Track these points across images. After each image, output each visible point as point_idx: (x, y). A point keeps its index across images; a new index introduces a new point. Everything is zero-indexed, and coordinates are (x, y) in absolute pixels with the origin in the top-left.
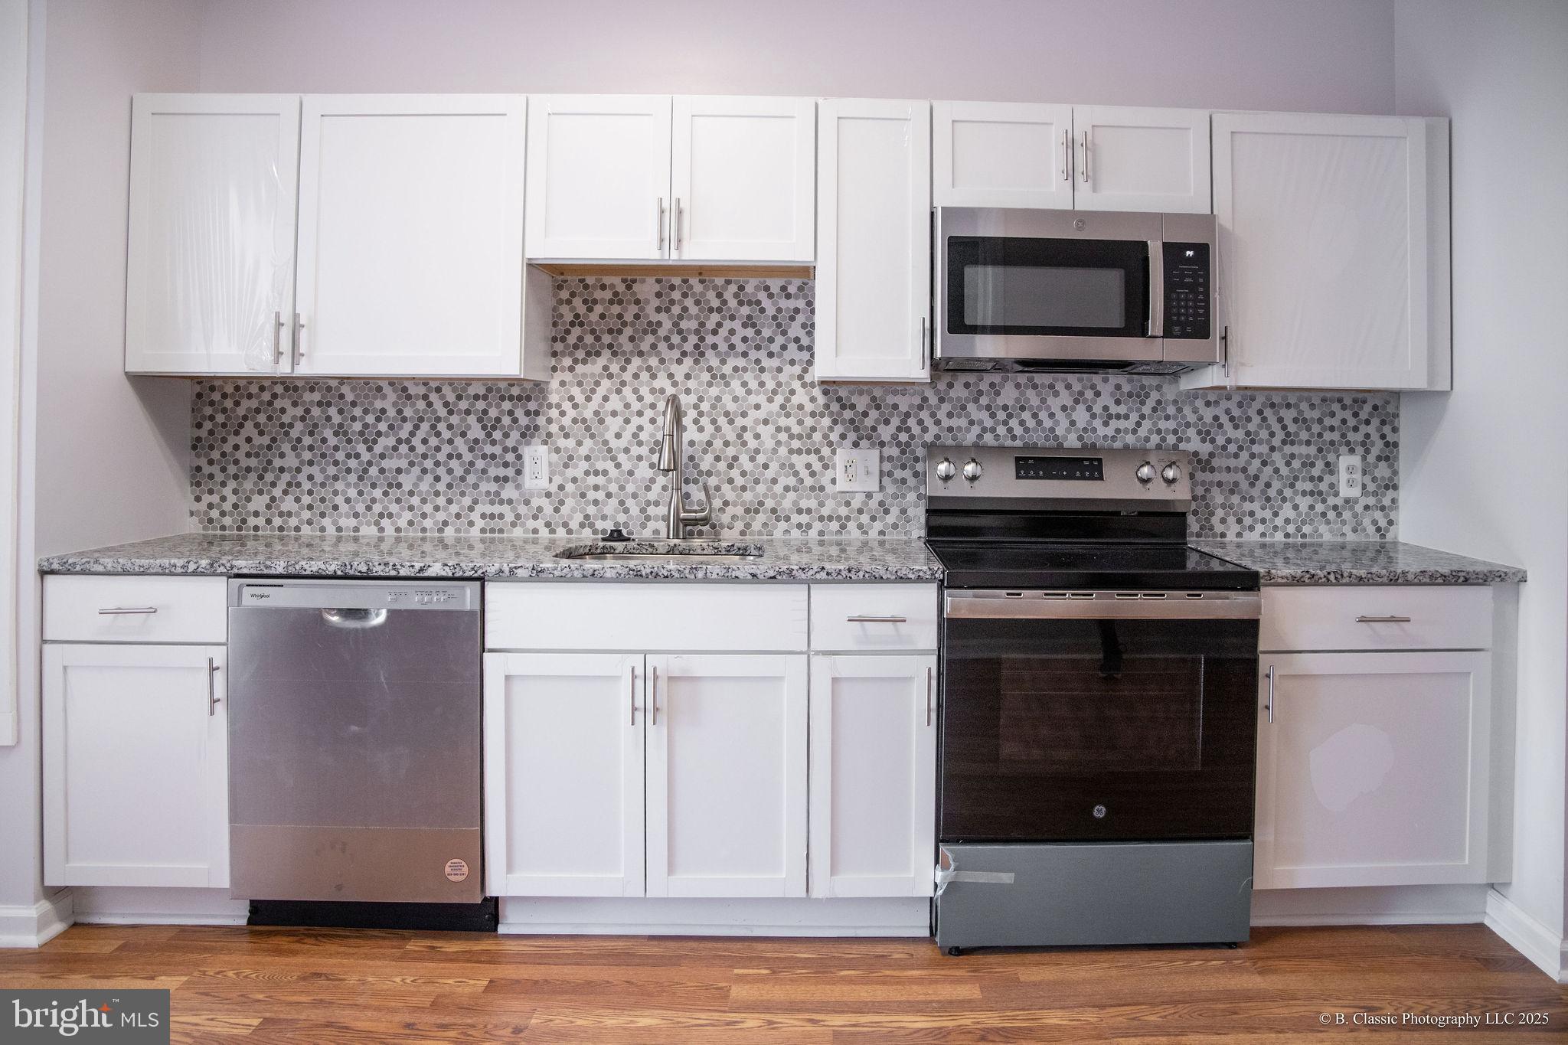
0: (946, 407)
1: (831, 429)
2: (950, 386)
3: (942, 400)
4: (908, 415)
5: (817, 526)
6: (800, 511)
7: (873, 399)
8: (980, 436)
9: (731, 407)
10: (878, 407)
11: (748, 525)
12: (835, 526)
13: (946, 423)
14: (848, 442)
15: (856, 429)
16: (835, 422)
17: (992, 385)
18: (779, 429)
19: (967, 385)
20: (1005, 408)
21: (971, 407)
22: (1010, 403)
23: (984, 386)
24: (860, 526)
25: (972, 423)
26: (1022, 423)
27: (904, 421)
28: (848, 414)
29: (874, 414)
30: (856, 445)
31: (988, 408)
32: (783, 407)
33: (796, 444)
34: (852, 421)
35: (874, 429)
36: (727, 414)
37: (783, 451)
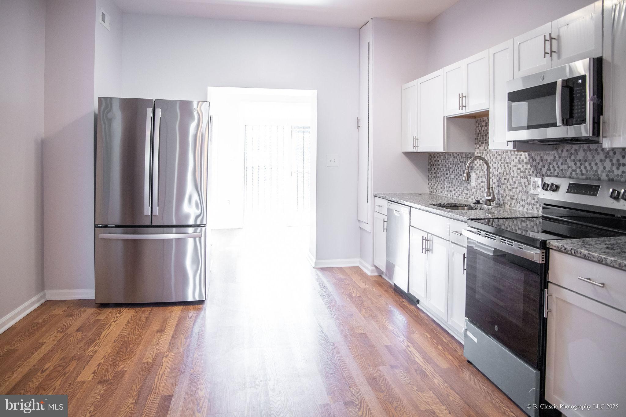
0: (561, 161)
1: (530, 169)
2: (562, 151)
3: (560, 157)
4: (550, 164)
5: (526, 206)
6: (522, 200)
7: (541, 157)
8: (571, 173)
9: (508, 160)
10: (542, 161)
11: (511, 204)
12: (530, 207)
13: (561, 167)
14: (534, 174)
15: (536, 169)
16: (531, 166)
17: (576, 150)
18: (518, 169)
19: (567, 151)
20: (580, 160)
21: (568, 160)
22: (581, 158)
23: (573, 151)
24: (537, 208)
25: (569, 167)
26: (585, 168)
27: (549, 166)
28: (534, 163)
29: (541, 163)
30: (536, 176)
31: (574, 161)
32: (519, 160)
33: (522, 175)
34: (535, 166)
35: (541, 169)
36: (507, 163)
37: (519, 177)
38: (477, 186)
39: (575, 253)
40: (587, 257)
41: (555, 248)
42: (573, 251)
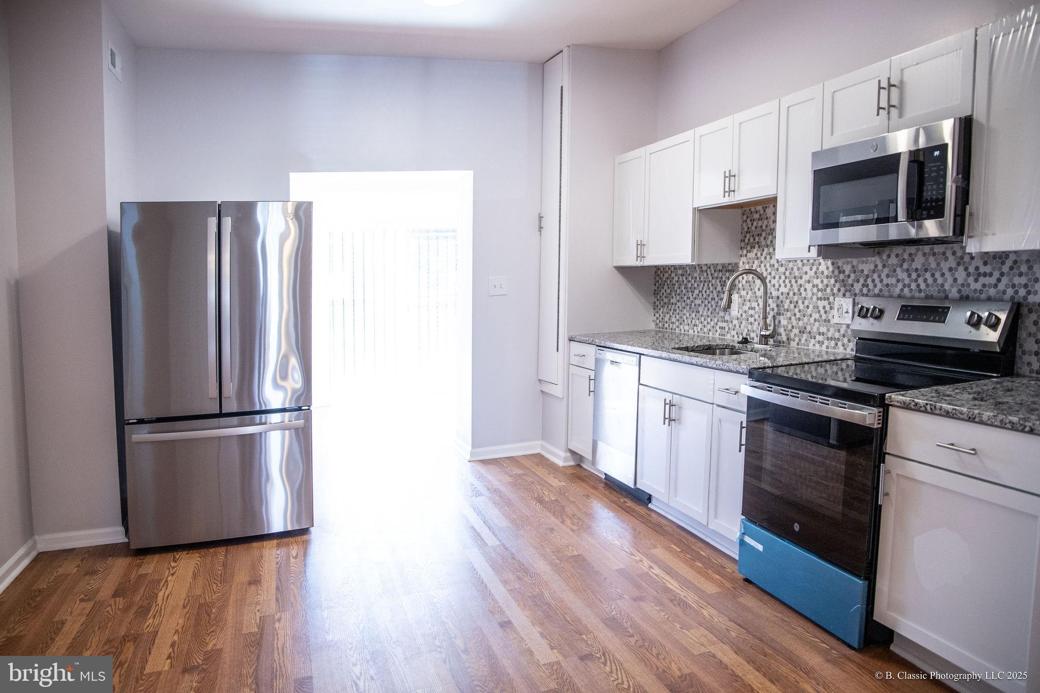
0: (886, 271)
1: (834, 286)
2: (889, 256)
3: (884, 266)
4: (867, 276)
5: (826, 342)
6: (819, 334)
7: (853, 267)
8: (902, 290)
9: (797, 273)
10: (855, 272)
11: (800, 340)
12: (833, 343)
13: (885, 281)
14: (841, 294)
15: (845, 286)
16: (836, 281)
17: (910, 255)
18: (814, 286)
19: (897, 256)
20: (916, 270)
21: (899, 270)
22: (919, 267)
23: (906, 256)
24: (843, 345)
25: (898, 281)
26: (925, 280)
27: (866, 281)
28: (842, 276)
29: (852, 276)
30: (844, 295)
31: (907, 270)
32: (816, 273)
33: (820, 294)
34: (843, 281)
35: (852, 286)
36: (795, 277)
37: (815, 298)
38: (742, 315)
39: (931, 409)
40: (951, 414)
41: (899, 404)
42: (928, 407)
